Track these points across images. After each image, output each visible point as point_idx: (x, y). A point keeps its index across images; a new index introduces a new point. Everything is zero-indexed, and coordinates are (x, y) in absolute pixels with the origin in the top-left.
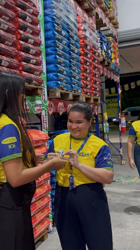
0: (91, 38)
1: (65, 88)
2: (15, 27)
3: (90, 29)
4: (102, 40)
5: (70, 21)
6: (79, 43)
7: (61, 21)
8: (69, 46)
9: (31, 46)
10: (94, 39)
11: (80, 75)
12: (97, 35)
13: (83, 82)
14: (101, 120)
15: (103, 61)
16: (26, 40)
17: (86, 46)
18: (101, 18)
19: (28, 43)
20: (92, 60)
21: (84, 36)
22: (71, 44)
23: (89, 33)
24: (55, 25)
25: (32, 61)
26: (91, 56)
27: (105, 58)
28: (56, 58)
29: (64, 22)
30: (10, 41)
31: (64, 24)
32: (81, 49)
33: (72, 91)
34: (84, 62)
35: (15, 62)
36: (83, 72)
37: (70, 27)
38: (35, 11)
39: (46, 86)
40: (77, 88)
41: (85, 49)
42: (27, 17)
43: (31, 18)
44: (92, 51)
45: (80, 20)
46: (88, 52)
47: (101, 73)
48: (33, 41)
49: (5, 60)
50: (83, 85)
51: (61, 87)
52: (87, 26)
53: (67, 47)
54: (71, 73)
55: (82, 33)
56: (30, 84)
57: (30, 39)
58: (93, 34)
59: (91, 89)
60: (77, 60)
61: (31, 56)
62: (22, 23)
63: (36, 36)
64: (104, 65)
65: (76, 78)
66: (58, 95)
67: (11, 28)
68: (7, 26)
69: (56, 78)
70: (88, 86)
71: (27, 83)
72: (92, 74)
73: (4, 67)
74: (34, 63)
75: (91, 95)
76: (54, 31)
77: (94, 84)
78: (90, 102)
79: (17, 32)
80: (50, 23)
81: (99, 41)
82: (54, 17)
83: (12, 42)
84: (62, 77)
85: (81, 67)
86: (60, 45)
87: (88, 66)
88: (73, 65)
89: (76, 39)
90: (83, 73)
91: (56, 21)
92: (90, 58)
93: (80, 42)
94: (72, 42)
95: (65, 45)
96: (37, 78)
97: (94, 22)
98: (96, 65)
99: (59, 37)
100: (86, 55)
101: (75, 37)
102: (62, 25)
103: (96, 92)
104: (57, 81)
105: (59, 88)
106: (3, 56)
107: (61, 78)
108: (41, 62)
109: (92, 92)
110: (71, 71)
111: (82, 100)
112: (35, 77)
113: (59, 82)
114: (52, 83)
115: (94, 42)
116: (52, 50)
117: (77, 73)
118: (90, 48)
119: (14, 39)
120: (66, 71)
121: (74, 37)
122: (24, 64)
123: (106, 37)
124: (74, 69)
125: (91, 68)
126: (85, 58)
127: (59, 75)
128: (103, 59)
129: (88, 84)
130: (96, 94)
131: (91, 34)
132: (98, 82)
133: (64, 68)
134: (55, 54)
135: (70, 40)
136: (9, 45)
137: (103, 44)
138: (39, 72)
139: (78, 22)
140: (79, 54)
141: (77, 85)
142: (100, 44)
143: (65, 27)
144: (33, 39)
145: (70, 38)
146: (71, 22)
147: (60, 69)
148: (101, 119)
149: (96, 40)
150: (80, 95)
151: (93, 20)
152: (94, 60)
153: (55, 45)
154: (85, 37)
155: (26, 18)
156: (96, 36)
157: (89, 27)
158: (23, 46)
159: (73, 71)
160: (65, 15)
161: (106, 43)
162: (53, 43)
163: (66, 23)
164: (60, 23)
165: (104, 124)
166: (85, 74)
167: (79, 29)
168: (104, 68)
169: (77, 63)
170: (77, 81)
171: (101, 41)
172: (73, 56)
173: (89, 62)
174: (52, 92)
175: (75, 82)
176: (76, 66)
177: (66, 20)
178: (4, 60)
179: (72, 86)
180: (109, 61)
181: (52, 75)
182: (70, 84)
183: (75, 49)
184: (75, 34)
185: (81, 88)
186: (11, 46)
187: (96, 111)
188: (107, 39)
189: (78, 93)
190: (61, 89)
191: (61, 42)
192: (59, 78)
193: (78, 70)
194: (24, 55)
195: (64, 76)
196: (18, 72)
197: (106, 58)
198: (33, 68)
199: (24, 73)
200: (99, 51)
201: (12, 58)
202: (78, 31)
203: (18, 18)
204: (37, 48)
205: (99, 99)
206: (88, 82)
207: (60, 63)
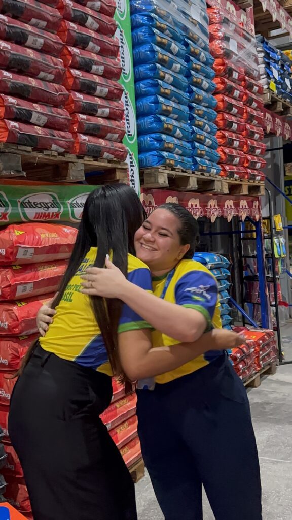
0: (241, 54)
1: (179, 165)
2: (61, 42)
3: (240, 35)
4: (270, 58)
5: (191, 20)
6: (214, 66)
7: (169, 23)
8: (188, 76)
9: (97, 79)
10: (250, 57)
11: (215, 137)
12: (256, 47)
13: (222, 151)
14: (267, 232)
15: (271, 103)
16: (86, 67)
17: (230, 72)
18: (267, 10)
19: (91, 73)
20: (245, 103)
21: (224, 50)
22: (193, 71)
23: (237, 44)
24: (155, 31)
25: (100, 111)
26: (242, 94)
27: (277, 96)
28: (156, 102)
29: (176, 24)
30: (50, 71)
31: (177, 29)
32: (218, 80)
33: (196, 172)
34: (224, 108)
35: (62, 114)
36: (224, 130)
37: (191, 34)
38: (107, 5)
39: (136, 163)
40: (207, 164)
41: (227, 79)
42: (87, 18)
43: (96, 20)
44: (243, 82)
45: (215, 18)
46: (233, 85)
47: (269, 128)
48: (101, 69)
49: (38, 112)
50: (223, 157)
51: (170, 164)
52: (231, 29)
53: (185, 78)
54: (193, 132)
55: (220, 45)
56: (97, 161)
57: (95, 65)
58: (245, 46)
59: (243, 166)
60: (207, 105)
61: (99, 101)
62: (77, 31)
63: (110, 57)
64: (276, 111)
65: (205, 144)
66: (163, 180)
67: (52, 43)
68: (42, 41)
69: (157, 145)
70: (236, 159)
71: (90, 158)
72: (245, 131)
73: (36, 127)
74: (105, 115)
75: (242, 179)
76: (153, 45)
77: (250, 153)
78: (240, 193)
79: (65, 51)
80: (144, 27)
81: (260, 60)
82: (153, 15)
83: (54, 72)
84: (171, 143)
85: (217, 119)
86: (167, 73)
87: (234, 116)
88: (199, 115)
89: (205, 59)
90: (222, 131)
91: (157, 23)
92: (238, 99)
93: (216, 65)
94: (194, 65)
95: (180, 72)
96: (112, 146)
97: (250, 19)
98: (255, 113)
99: (165, 57)
100: (229, 91)
101: (202, 54)
102: (172, 30)
103: (253, 171)
104: (160, 152)
105: (166, 167)
106: (34, 105)
107: (170, 145)
108: (120, 111)
109: (246, 171)
110: (192, 128)
111: (221, 190)
112: (107, 145)
113: (165, 154)
114: (150, 157)
115: (249, 63)
116: (150, 85)
117: (209, 133)
118: (239, 76)
119: (59, 67)
120: (180, 130)
121: (200, 54)
122: (82, 119)
123: (279, 51)
124: (200, 123)
125: (243, 120)
126: (226, 98)
127: (163, 139)
128: (272, 98)
129: (235, 154)
130: (255, 176)
131: (240, 47)
132: (259, 148)
133: (175, 123)
134: (155, 94)
135: (190, 62)
136: (47, 79)
137: (271, 66)
138: (118, 135)
139: (210, 21)
140: (212, 92)
141: (209, 158)
142: (265, 67)
143: (179, 34)
144: (102, 64)
145: (192, 58)
146: (192, 22)
147: (165, 126)
148: (267, 228)
149: (252, 58)
150: (214, 179)
151: (248, 15)
152: (249, 102)
153: (154, 74)
154: (228, 54)
155: (86, 20)
156: (254, 51)
157: (236, 31)
158: (80, 80)
159: (199, 128)
160: (178, 9)
161: (280, 63)
162: (151, 69)
163: (181, 25)
164: (167, 25)
165: (275, 240)
166: (227, 134)
167: (212, 38)
168: (276, 118)
169: (208, 111)
170: (207, 149)
171: (267, 61)
172: (198, 95)
173: (237, 107)
174: (150, 174)
175: (202, 152)
176: (206, 117)
177: (181, 19)
178: (36, 112)
179: (196, 160)
180: (286, 103)
181: (148, 138)
182: (192, 157)
183: (202, 80)
184: (202, 49)
185: (218, 163)
186: (53, 81)
187: (257, 211)
188: (282, 55)
189: (210, 175)
190: (170, 169)
191: (170, 68)
192: (164, 145)
193: (210, 126)
194: (82, 98)
195: (176, 141)
196: (69, 135)
197: (280, 97)
198: (103, 126)
199: (83, 137)
200: (263, 81)
201: (56, 106)
202: (210, 42)
203: (66, 21)
204: (111, 83)
205: (261, 187)
206: (234, 151)
207: (166, 113)
